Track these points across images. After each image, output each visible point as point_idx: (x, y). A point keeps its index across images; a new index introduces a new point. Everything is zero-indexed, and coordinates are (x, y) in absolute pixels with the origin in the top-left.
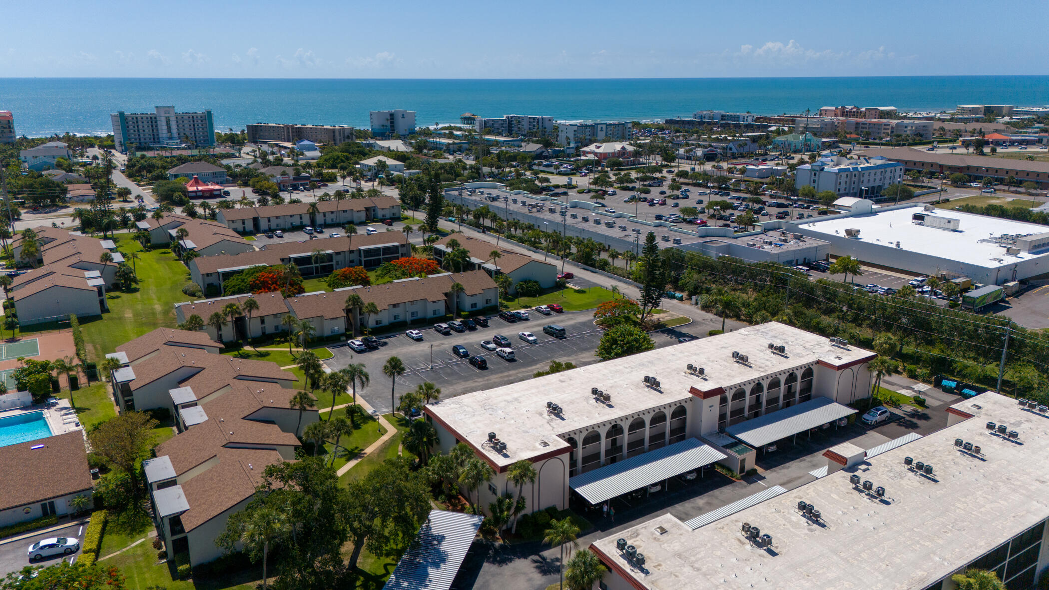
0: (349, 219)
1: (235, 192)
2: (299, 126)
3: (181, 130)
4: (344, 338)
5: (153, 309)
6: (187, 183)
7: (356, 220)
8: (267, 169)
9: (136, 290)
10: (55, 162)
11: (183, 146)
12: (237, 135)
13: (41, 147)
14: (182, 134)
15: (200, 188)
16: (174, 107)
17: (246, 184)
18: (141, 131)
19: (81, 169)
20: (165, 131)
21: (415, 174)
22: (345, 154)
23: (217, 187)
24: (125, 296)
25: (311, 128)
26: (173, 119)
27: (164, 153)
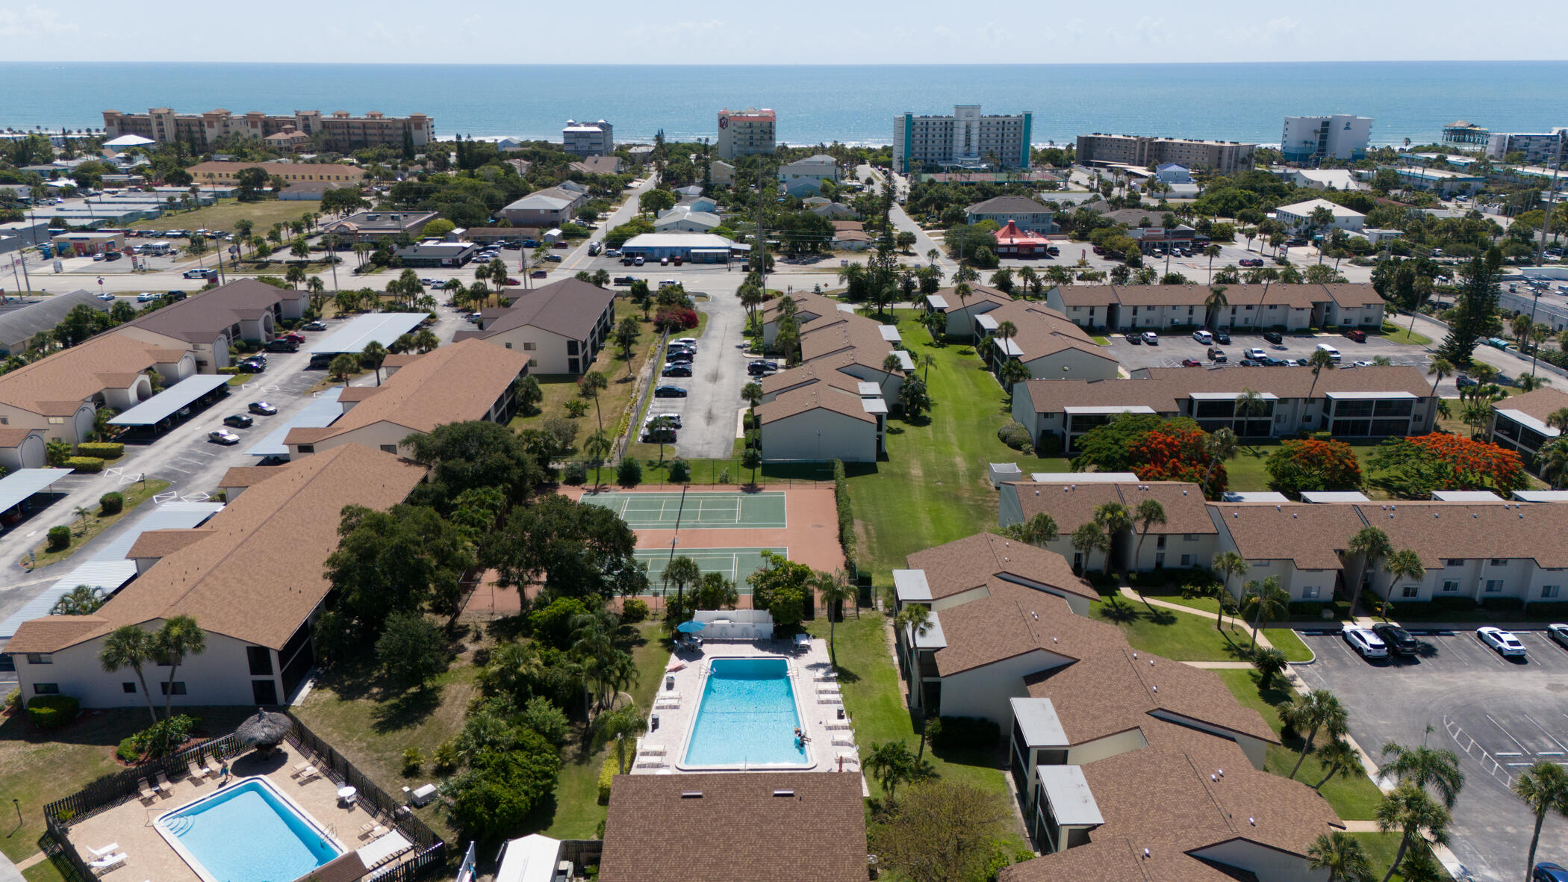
0: (1278, 322)
1: (1070, 252)
2: (1161, 140)
3: (984, 142)
4: (1331, 615)
5: (953, 465)
6: (997, 230)
7: (1291, 325)
8: (1116, 213)
9: (925, 422)
10: (819, 184)
11: (984, 166)
12: (1061, 152)
13: (802, 162)
14: (984, 149)
15: (1016, 241)
16: (979, 107)
17: (1082, 237)
18: (930, 142)
19: (849, 196)
20: (962, 143)
21: (1391, 237)
22: (1247, 192)
23: (1041, 241)
24: (909, 429)
25: (1181, 145)
26: (976, 125)
27: (958, 178)
